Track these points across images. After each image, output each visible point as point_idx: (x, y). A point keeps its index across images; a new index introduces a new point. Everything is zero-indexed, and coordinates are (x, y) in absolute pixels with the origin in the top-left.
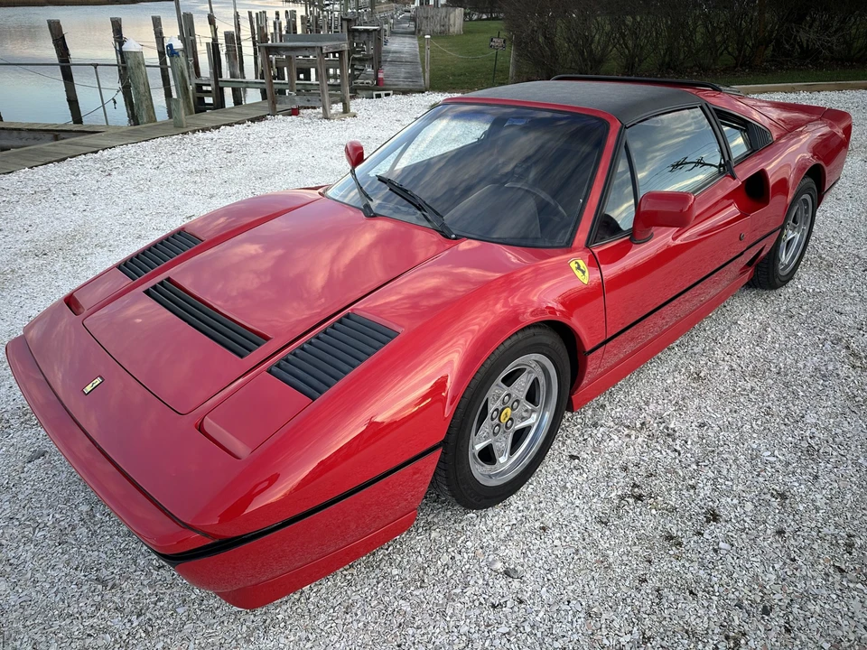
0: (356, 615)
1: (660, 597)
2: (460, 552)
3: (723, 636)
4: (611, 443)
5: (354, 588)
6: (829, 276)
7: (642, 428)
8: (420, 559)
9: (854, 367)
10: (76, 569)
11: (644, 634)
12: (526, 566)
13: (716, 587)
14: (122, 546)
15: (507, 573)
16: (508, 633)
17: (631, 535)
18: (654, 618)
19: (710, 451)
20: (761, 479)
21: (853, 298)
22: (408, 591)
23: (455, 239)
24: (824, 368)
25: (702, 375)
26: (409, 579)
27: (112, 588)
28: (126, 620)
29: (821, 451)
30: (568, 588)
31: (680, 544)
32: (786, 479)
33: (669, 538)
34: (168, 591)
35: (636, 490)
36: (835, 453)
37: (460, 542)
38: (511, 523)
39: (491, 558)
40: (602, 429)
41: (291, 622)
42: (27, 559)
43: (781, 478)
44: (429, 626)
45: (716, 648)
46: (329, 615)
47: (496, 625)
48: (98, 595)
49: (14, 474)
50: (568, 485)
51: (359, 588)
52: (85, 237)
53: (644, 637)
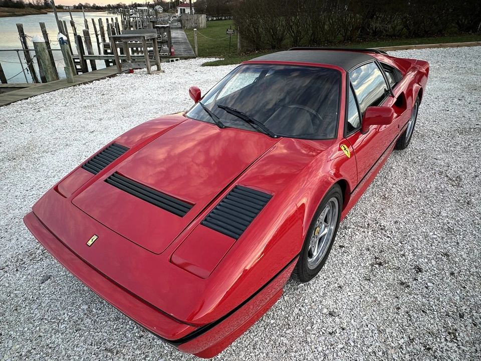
0: (260, 349)
1: (409, 316)
3: (447, 333)
4: (357, 237)
5: (253, 334)
6: (424, 142)
7: (368, 227)
8: (283, 313)
9: (453, 185)
10: (91, 345)
11: (409, 337)
12: (338, 309)
13: (433, 306)
14: (115, 327)
15: (331, 314)
16: (344, 348)
17: (384, 284)
18: (411, 328)
19: (404, 236)
20: (434, 247)
21: (438, 151)
22: (283, 332)
23: (277, 138)
24: (439, 187)
25: (386, 196)
26: (281, 325)
27: (117, 354)
29: (455, 229)
30: (364, 318)
31: (409, 286)
32: (445, 246)
33: (402, 284)
34: (150, 351)
35: (377, 260)
36: (461, 230)
37: (301, 300)
38: (323, 287)
39: (320, 306)
40: (350, 230)
41: (226, 359)
42: (60, 343)
43: (442, 245)
44: (301, 350)
45: (446, 340)
46: (246, 352)
47: (336, 344)
48: (110, 359)
49: (35, 291)
50: (344, 262)
51: (256, 333)
52: (35, 147)
53: (410, 339)
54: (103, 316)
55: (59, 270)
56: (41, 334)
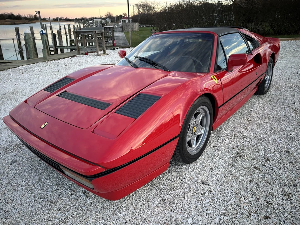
0: (152, 202)
1: (258, 185)
2: (184, 178)
3: (283, 195)
4: (226, 141)
6: (279, 91)
7: (235, 136)
9: (296, 114)
10: (38, 198)
11: (257, 197)
12: (209, 181)
13: (276, 180)
14: (55, 189)
15: (203, 183)
16: (210, 202)
17: (242, 168)
18: (259, 192)
19: (259, 141)
20: (279, 148)
21: (289, 96)
22: (169, 192)
23: (170, 71)
24: (287, 115)
25: (249, 119)
26: (168, 189)
27: (55, 203)
28: (63, 214)
29: (295, 138)
30: (226, 185)
31: (259, 169)
32: (287, 147)
33: (255, 167)
34: (77, 202)
35: (239, 154)
37: (183, 175)
38: (199, 168)
39: (196, 179)
40: (221, 137)
41: (128, 207)
42: (17, 197)
43: (285, 147)
44: (180, 203)
45: (283, 199)
46: (142, 203)
47: (205, 200)
48: (50, 206)
49: (5, 169)
50: (216, 155)
51: (150, 193)
52: (17, 93)
53: (257, 198)
54: (49, 183)
55: (23, 158)
56: (6, 192)
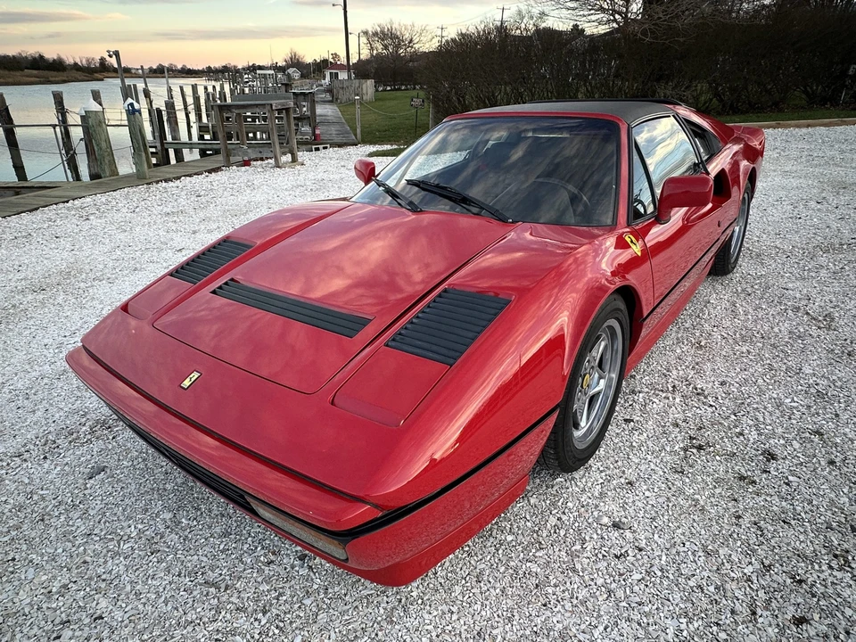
0: (490, 582)
1: (760, 529)
2: (564, 513)
3: (831, 556)
4: (655, 405)
5: (475, 558)
6: (762, 264)
7: (674, 391)
8: (528, 524)
9: (819, 328)
10: (179, 575)
11: (763, 563)
12: (629, 518)
13: (802, 514)
14: (222, 547)
15: (616, 526)
16: (643, 579)
17: (709, 480)
18: (765, 547)
19: (740, 405)
20: (794, 422)
21: (789, 278)
22: (531, 554)
23: (512, 223)
24: (796, 331)
25: (702, 344)
26: (526, 543)
27: (226, 589)
28: (252, 620)
29: (829, 394)
30: (677, 531)
31: (754, 482)
32: (814, 419)
33: (742, 478)
34: (287, 585)
35: (694, 441)
36: (842, 395)
37: (560, 504)
38: (599, 482)
39: (596, 514)
40: (641, 395)
41: (427, 597)
42: (121, 572)
43: (809, 419)
44: (565, 583)
45: (831, 568)
46: (463, 586)
47: (628, 573)
48: (214, 598)
49: (76, 491)
50: (634, 444)
51: (480, 557)
52: (81, 272)
53: (764, 566)
54: (201, 530)
55: (121, 458)
56: (88, 559)
